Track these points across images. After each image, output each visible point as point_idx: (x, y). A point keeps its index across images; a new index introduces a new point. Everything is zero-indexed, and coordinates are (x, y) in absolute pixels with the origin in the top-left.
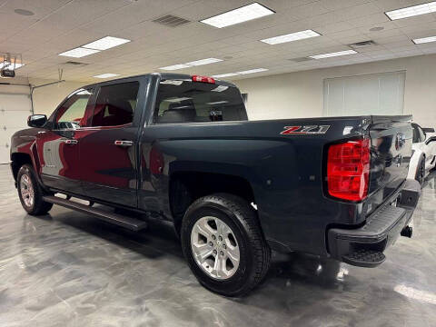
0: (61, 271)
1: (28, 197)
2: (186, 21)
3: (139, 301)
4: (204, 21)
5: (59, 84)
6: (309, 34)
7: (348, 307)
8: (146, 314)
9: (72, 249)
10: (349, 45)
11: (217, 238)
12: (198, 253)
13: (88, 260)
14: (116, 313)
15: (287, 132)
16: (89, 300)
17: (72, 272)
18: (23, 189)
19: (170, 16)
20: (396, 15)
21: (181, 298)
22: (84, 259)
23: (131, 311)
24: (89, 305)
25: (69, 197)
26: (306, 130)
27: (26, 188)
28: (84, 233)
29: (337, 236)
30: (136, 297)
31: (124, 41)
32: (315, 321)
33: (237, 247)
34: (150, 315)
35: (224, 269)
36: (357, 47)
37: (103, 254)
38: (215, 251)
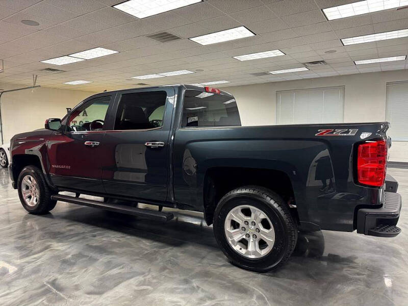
0: (98, 262)
1: (30, 197)
2: (178, 38)
3: (186, 281)
4: (193, 39)
5: (33, 89)
6: (277, 53)
7: (358, 274)
8: (200, 291)
9: (96, 242)
10: (304, 64)
11: (250, 223)
12: (231, 237)
13: (117, 250)
14: (172, 291)
15: (322, 134)
16: (143, 283)
17: (109, 262)
18: (24, 189)
19: (166, 33)
20: (348, 42)
21: (222, 277)
22: (114, 250)
23: (185, 290)
24: (145, 287)
25: (78, 195)
26: (338, 133)
27: (27, 188)
28: (98, 228)
29: (366, 214)
30: (183, 278)
31: (111, 52)
32: (339, 286)
33: (272, 229)
34: (203, 291)
35: (258, 250)
36: (310, 65)
37: (129, 245)
38: (248, 235)
